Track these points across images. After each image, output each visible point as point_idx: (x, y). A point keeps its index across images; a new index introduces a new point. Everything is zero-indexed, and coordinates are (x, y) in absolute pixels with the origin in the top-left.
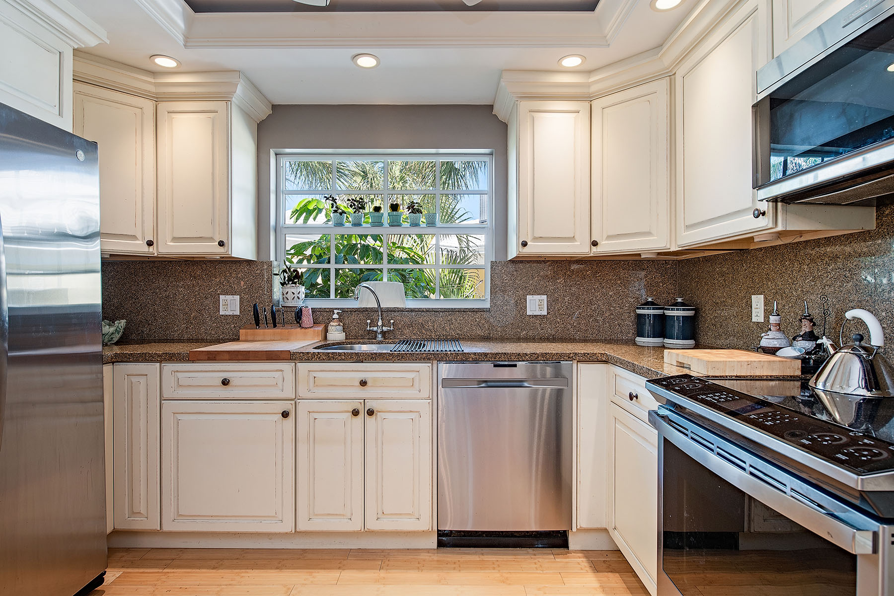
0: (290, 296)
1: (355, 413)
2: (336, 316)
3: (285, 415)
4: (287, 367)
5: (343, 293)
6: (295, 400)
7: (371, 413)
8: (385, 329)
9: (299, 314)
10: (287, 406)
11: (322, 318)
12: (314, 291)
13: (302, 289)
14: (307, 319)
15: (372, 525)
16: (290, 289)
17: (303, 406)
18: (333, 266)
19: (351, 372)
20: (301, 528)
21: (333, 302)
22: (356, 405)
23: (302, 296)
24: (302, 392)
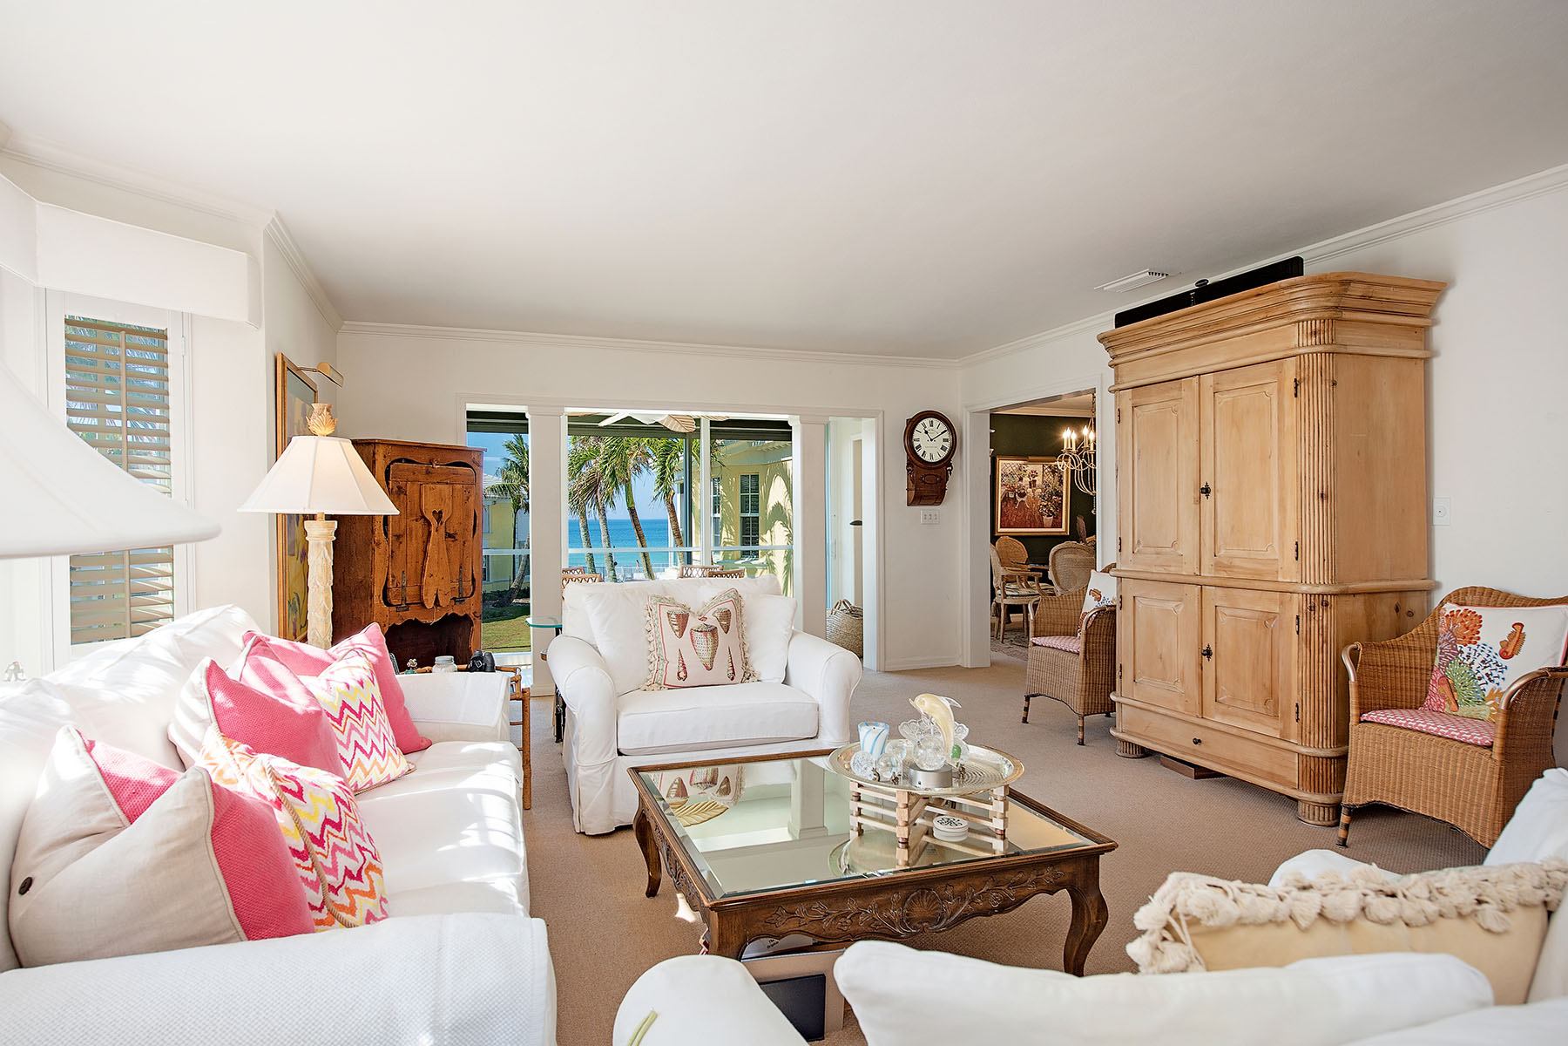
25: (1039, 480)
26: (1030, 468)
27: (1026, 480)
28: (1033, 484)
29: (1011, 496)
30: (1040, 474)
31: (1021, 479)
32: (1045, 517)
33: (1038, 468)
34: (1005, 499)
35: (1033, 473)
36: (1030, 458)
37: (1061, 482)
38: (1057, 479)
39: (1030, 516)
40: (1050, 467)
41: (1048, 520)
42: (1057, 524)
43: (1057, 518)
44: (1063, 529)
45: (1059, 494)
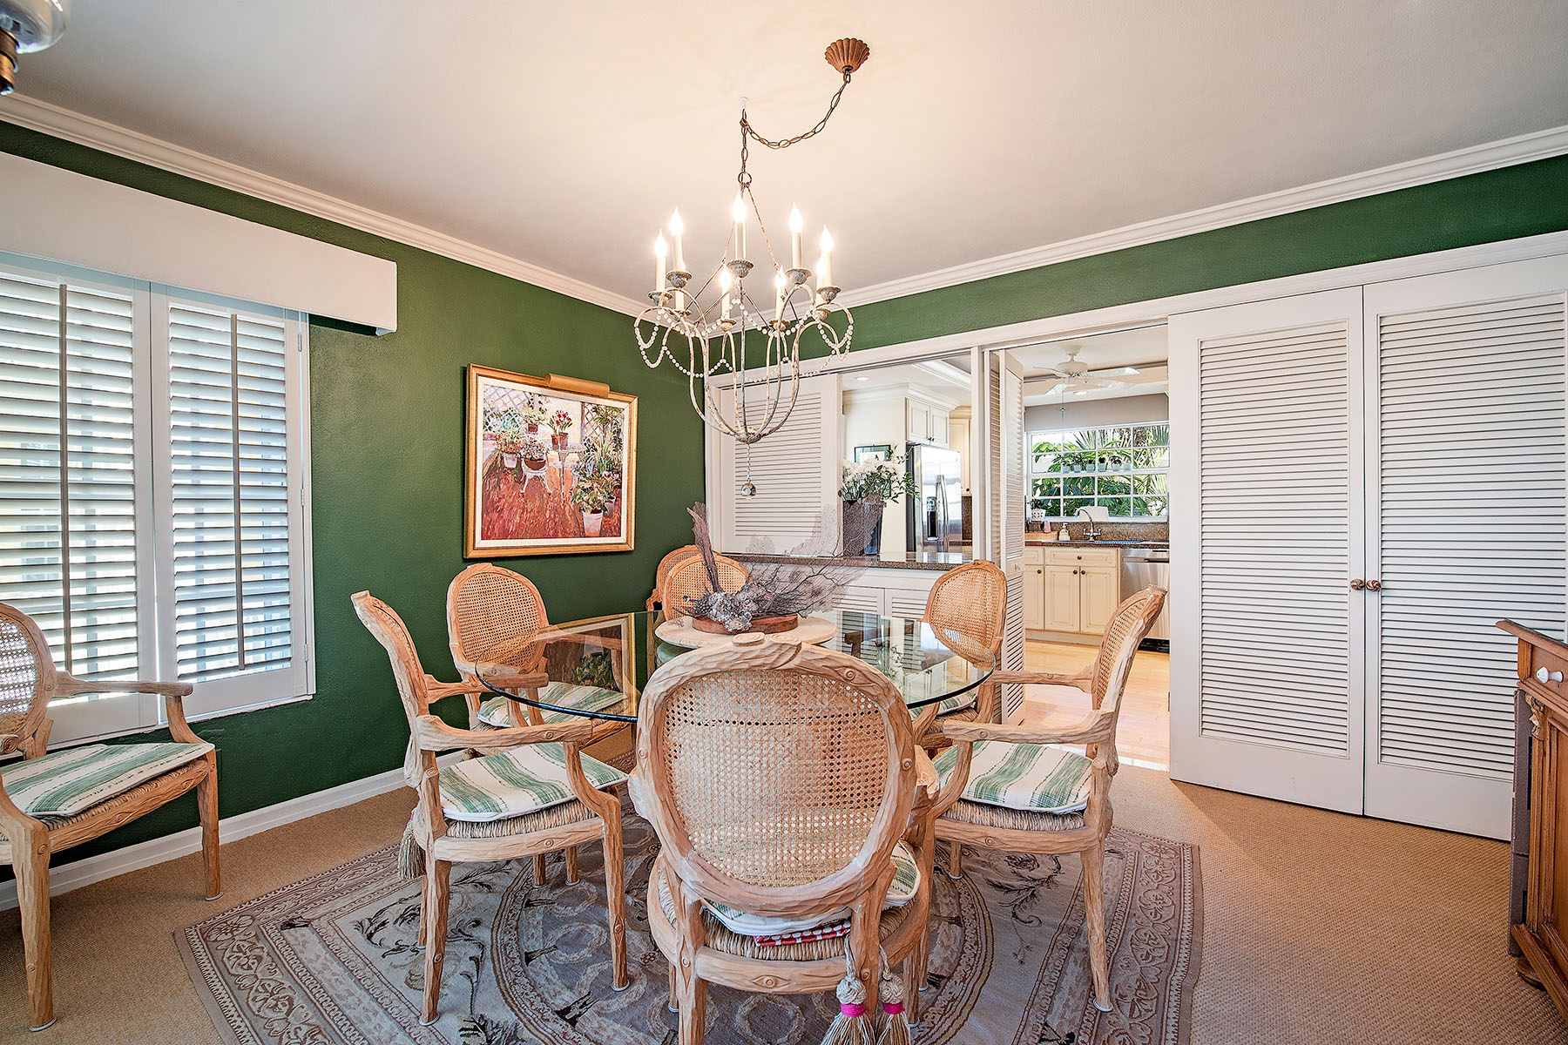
0: (1037, 515)
1: (1075, 572)
2: (1064, 526)
3: (1039, 572)
4: (1040, 549)
5: (1069, 513)
6: (1044, 566)
7: (1083, 573)
8: (1095, 534)
9: (1042, 526)
10: (1041, 569)
11: (1055, 527)
12: (1054, 512)
13: (1044, 511)
14: (1047, 528)
15: (1084, 630)
16: (1036, 511)
17: (1047, 568)
18: (1062, 497)
19: (1073, 552)
20: (1046, 628)
21: (1063, 518)
22: (1075, 569)
23: (1043, 515)
24: (1048, 562)
25: (574, 435)
26: (555, 404)
27: (545, 434)
28: (559, 441)
29: (510, 463)
30: (576, 421)
31: (533, 428)
32: (587, 515)
33: (572, 407)
34: (495, 470)
35: (563, 419)
36: (555, 379)
37: (618, 443)
38: (610, 435)
39: (555, 510)
40: (596, 410)
41: (592, 521)
42: (610, 529)
43: (611, 516)
44: (622, 539)
45: (615, 468)
